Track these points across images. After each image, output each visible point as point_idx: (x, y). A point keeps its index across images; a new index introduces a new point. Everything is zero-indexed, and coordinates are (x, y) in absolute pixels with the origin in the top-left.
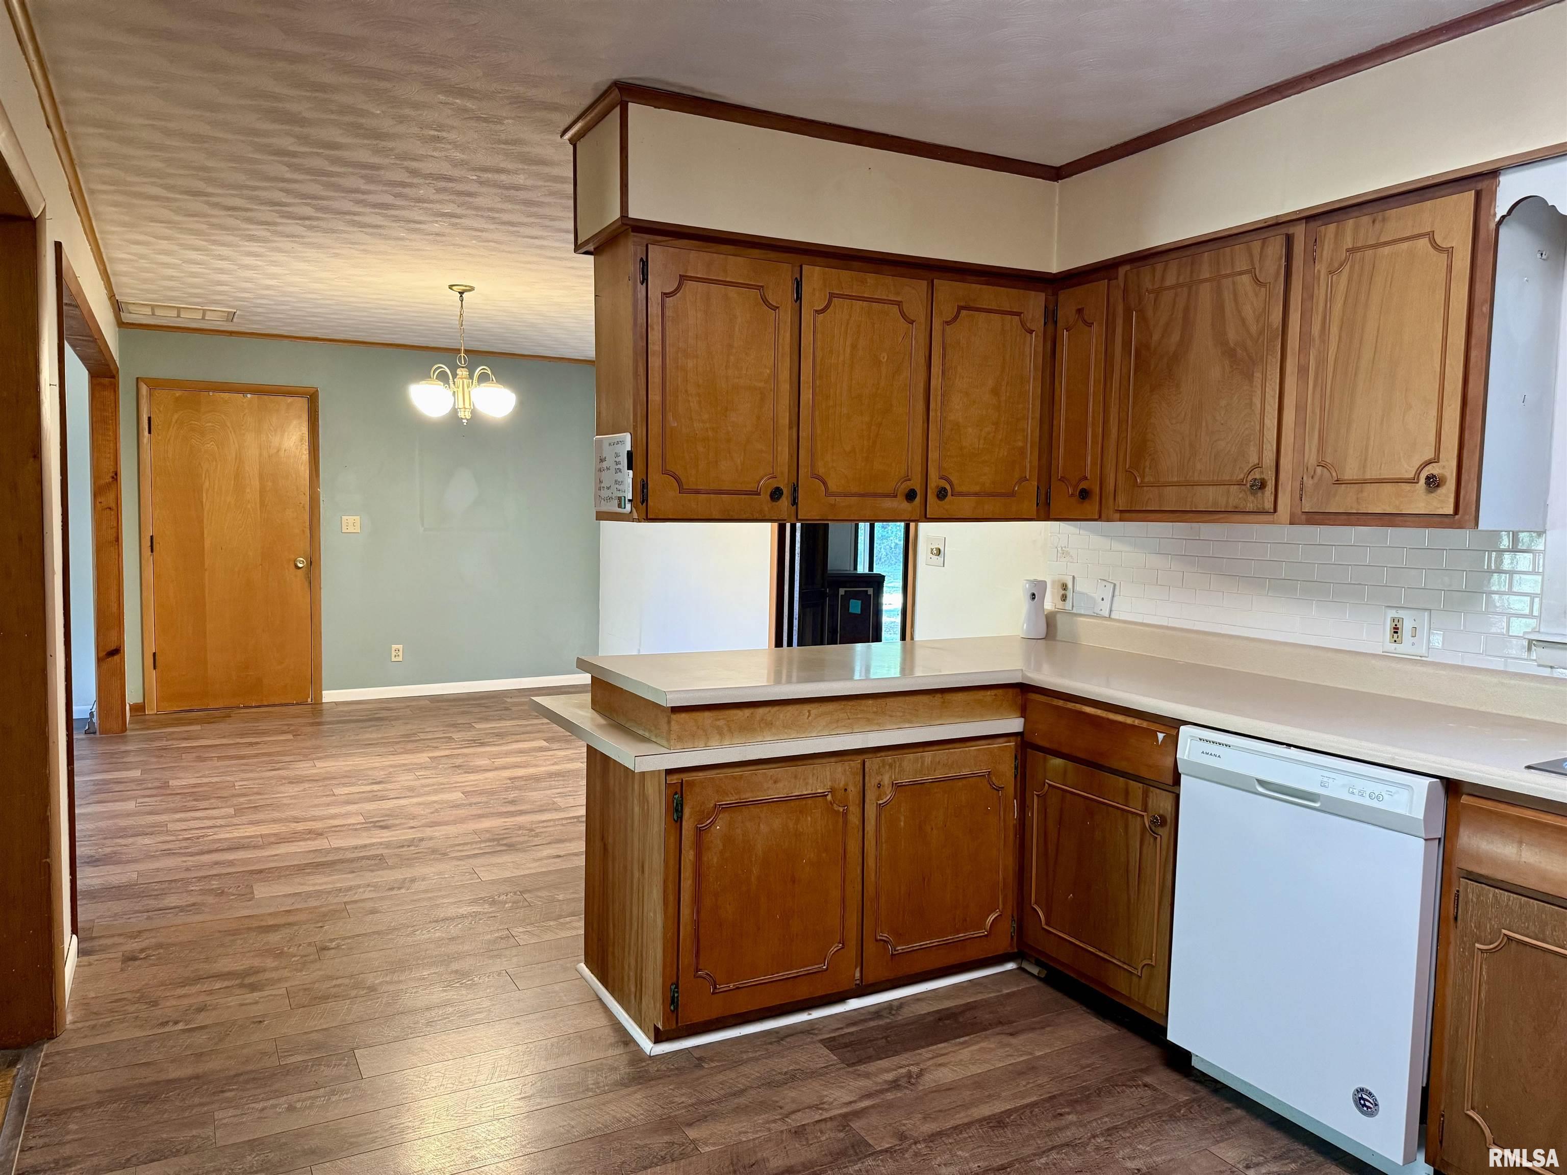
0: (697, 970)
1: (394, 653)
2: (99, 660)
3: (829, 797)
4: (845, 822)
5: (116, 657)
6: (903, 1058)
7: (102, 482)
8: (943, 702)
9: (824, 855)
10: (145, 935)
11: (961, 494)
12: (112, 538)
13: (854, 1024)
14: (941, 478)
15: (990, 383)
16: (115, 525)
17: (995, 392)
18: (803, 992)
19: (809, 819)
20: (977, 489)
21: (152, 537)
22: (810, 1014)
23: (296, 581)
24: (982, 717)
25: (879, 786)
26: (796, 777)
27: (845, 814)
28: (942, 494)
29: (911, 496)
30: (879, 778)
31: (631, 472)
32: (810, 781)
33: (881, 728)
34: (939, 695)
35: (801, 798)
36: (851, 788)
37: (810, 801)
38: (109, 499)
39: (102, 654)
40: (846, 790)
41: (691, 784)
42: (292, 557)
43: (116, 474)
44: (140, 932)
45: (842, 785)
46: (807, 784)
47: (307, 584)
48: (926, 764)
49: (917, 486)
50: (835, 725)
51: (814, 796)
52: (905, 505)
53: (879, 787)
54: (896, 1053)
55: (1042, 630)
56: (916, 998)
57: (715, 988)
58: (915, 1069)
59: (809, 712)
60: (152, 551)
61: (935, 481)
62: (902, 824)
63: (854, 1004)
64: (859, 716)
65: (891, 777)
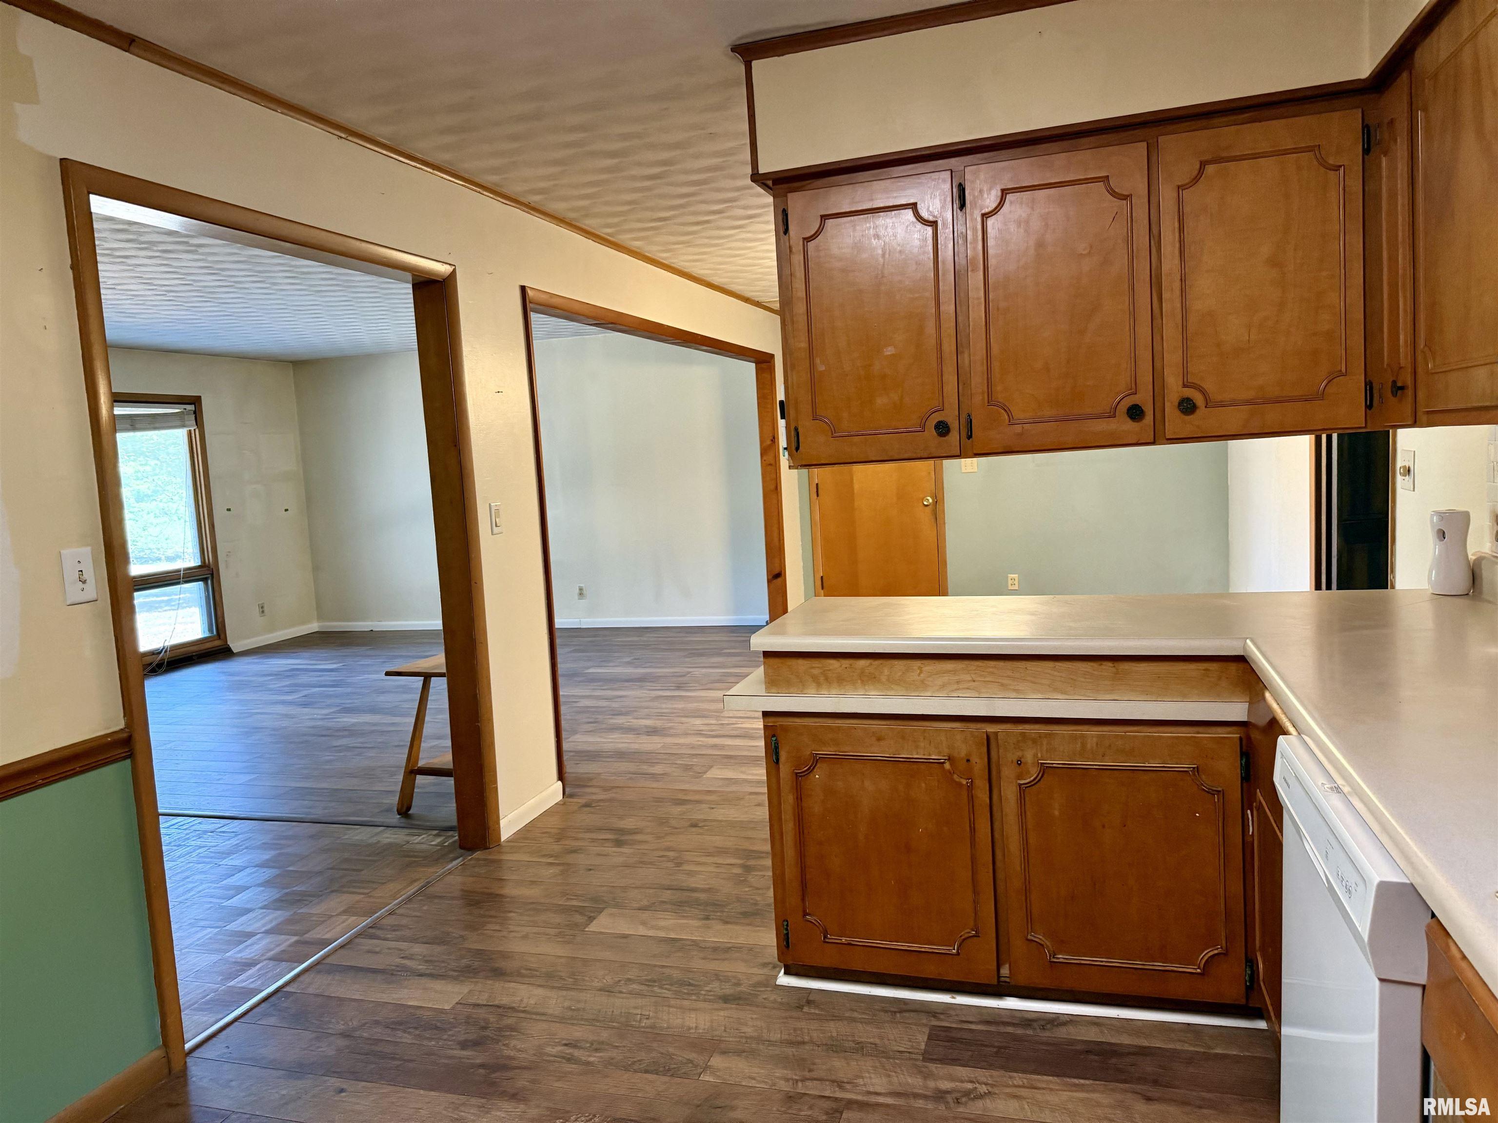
0: (805, 914)
1: (1010, 582)
2: (769, 581)
3: (947, 766)
4: (971, 798)
5: (779, 580)
6: (981, 1074)
7: (765, 444)
8: (1117, 673)
9: (945, 829)
10: (614, 790)
11: (1222, 405)
12: (773, 487)
13: (988, 1023)
14: (1184, 386)
15: (1266, 250)
16: (775, 476)
17: (1274, 262)
18: (930, 970)
19: (923, 785)
20: (1250, 394)
21: (817, 484)
22: (953, 998)
23: (925, 516)
24: (1184, 697)
25: (1019, 763)
26: (903, 738)
27: (970, 787)
28: (1187, 407)
29: (1135, 413)
30: (1020, 754)
31: (783, 421)
32: (922, 744)
33: (1020, 695)
34: (1110, 664)
35: (909, 761)
36: (975, 759)
37: (923, 767)
38: (770, 458)
39: (770, 577)
40: (968, 761)
41: (785, 729)
42: (921, 496)
43: (774, 438)
44: (613, 787)
45: (963, 754)
46: (917, 747)
47: (933, 520)
48: (1089, 746)
49: (1144, 398)
50: (955, 686)
51: (928, 762)
52: (1130, 426)
53: (1020, 765)
54: (990, 1066)
55: (1461, 582)
56: (1096, 1022)
57: (825, 937)
58: (983, 1089)
59: (920, 668)
60: (818, 495)
61: (1174, 390)
62: (1057, 813)
63: (1011, 1003)
64: (987, 679)
65: (1035, 755)
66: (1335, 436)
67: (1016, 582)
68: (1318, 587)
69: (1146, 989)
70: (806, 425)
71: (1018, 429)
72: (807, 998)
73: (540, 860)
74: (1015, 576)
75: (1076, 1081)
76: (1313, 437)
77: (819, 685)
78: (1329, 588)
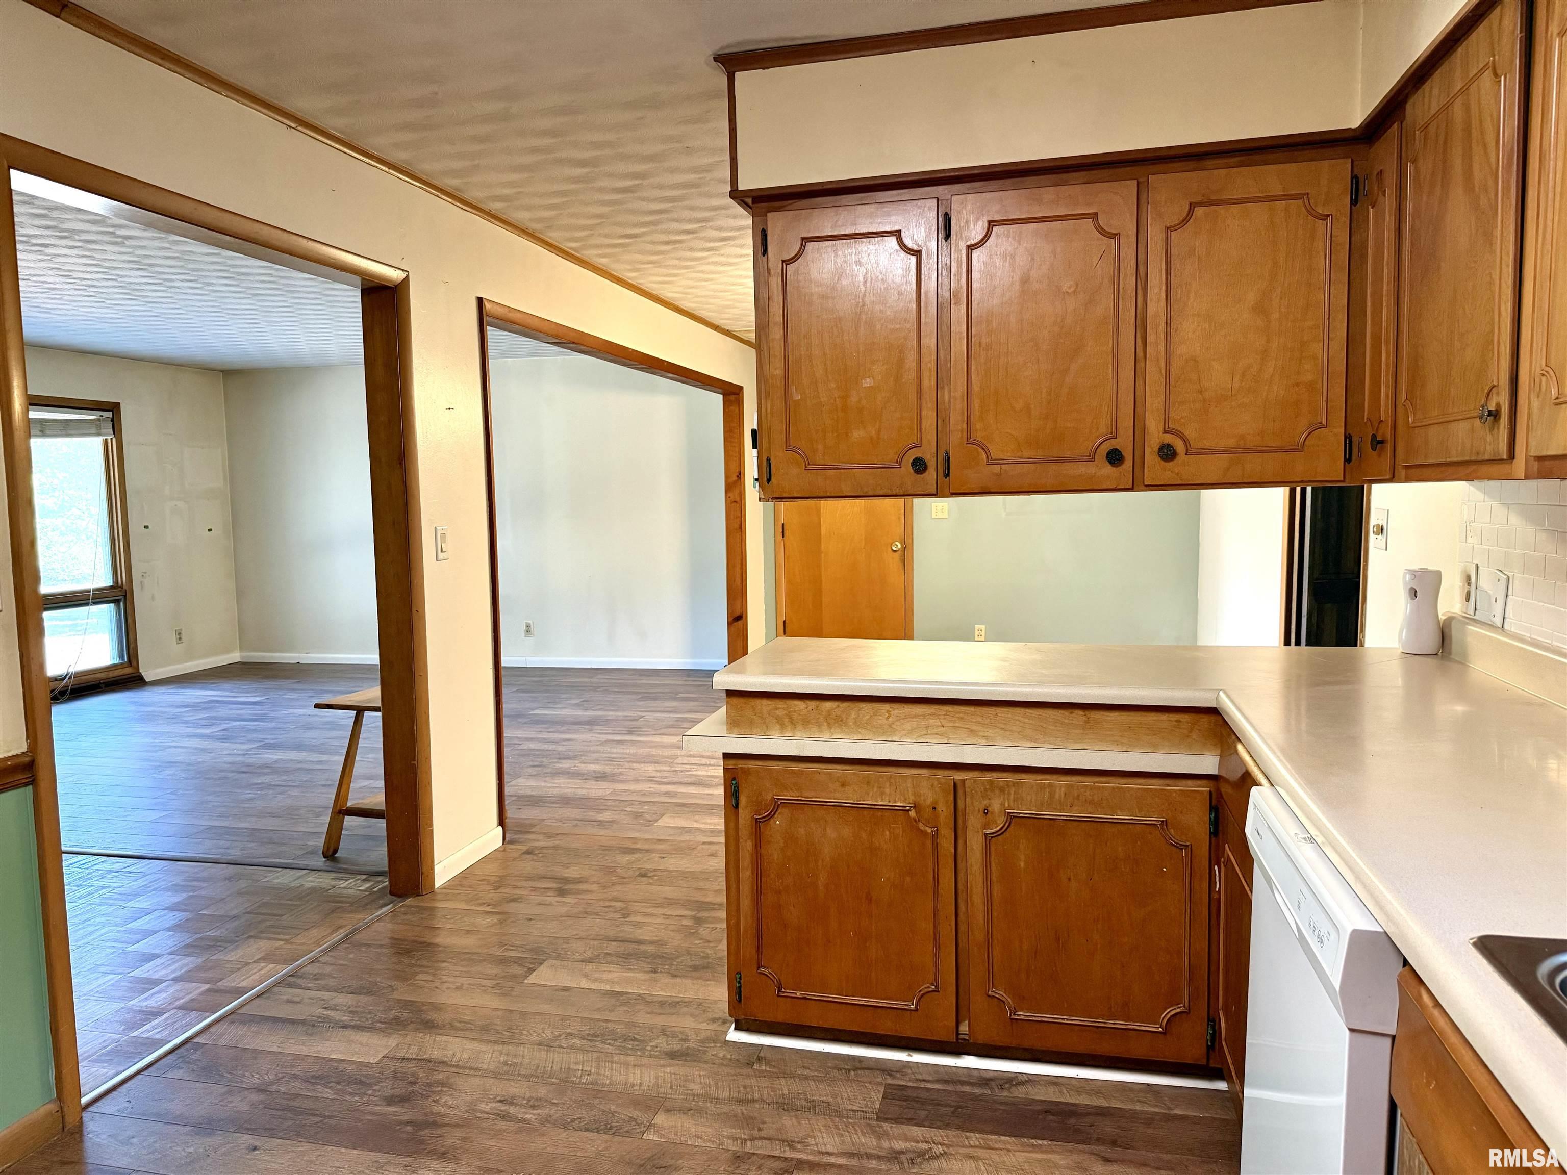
0: (759, 968)
1: (977, 633)
2: (729, 624)
3: (913, 814)
4: (936, 846)
5: (740, 622)
6: (936, 1134)
7: (730, 481)
8: (1087, 722)
9: (908, 879)
10: (559, 837)
11: (1201, 452)
12: (737, 526)
13: (946, 1082)
14: (1165, 432)
15: (1251, 297)
16: (739, 515)
17: (1260, 309)
18: (886, 1027)
19: (887, 833)
20: (1231, 443)
21: (783, 524)
22: (911, 1056)
23: (893, 562)
24: (1154, 748)
25: (986, 812)
26: (868, 783)
27: (935, 837)
28: (1167, 453)
29: (1115, 457)
30: (986, 802)
31: (755, 451)
32: (887, 791)
33: (989, 741)
34: (1081, 712)
35: (873, 808)
36: (941, 807)
37: (887, 814)
38: (734, 495)
39: (731, 619)
40: (934, 808)
41: (747, 772)
42: (891, 541)
43: (740, 474)
44: (557, 834)
45: (929, 802)
46: (883, 794)
47: (901, 568)
48: (1057, 796)
49: (1124, 443)
50: (924, 732)
51: (893, 810)
52: (1108, 469)
53: (986, 814)
54: (947, 1126)
55: (1430, 642)
56: (1055, 1081)
57: (779, 991)
58: (939, 1149)
59: (888, 711)
60: (783, 537)
61: (1155, 436)
62: (1022, 864)
64: (957, 725)
65: (1003, 804)
66: (1309, 490)
67: (983, 633)
68: (1287, 643)
69: (1107, 1048)
70: (779, 456)
71: (996, 469)
72: (757, 1055)
73: (477, 909)
74: (983, 627)
75: (1034, 1142)
76: (1287, 489)
77: (783, 727)
78: (1298, 643)
